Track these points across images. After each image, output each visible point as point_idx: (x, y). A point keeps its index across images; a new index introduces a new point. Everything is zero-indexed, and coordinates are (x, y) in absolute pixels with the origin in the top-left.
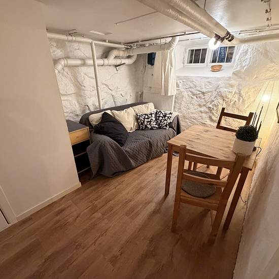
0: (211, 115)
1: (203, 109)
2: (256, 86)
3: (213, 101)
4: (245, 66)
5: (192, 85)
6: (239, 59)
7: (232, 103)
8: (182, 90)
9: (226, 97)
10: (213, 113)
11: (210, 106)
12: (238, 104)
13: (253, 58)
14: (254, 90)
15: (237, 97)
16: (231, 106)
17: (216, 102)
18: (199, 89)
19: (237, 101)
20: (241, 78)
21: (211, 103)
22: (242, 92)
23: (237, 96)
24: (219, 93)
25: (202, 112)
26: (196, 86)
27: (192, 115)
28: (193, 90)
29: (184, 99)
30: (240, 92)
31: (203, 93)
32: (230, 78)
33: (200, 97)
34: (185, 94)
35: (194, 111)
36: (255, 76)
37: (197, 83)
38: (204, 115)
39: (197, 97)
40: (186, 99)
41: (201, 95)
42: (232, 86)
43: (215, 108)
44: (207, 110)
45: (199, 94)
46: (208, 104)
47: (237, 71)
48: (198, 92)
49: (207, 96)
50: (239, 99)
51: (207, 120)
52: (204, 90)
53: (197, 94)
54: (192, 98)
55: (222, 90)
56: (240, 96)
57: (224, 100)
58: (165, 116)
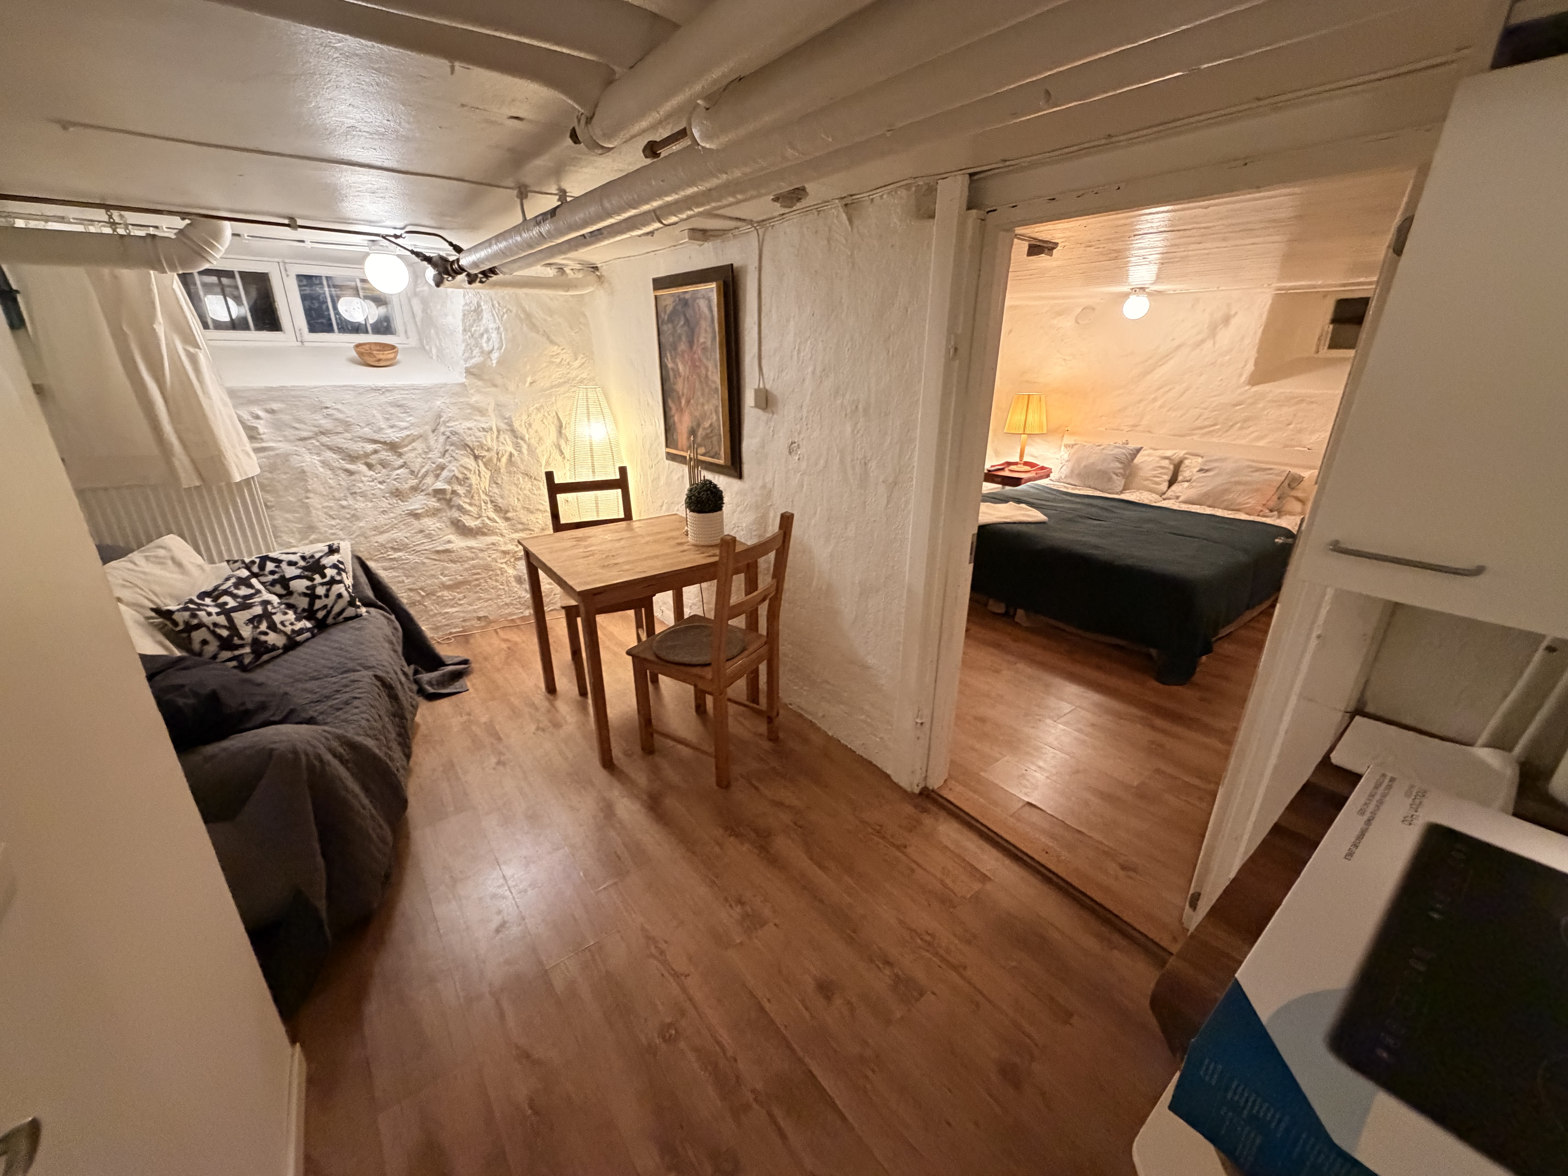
0: (456, 514)
1: (418, 503)
2: (542, 406)
3: (442, 468)
4: (491, 352)
5: (326, 424)
6: (464, 330)
7: (504, 460)
8: (283, 447)
9: (482, 446)
10: (460, 508)
11: (440, 485)
12: (522, 460)
13: (506, 330)
14: (540, 415)
15: (508, 440)
16: (503, 470)
17: (453, 469)
18: (367, 431)
19: (516, 453)
20: (495, 386)
21: (437, 476)
22: (516, 425)
23: (507, 438)
24: (454, 438)
25: (416, 516)
26: (347, 425)
27: (382, 539)
28: (338, 441)
29: (313, 484)
30: (510, 424)
31: (393, 447)
32: (463, 384)
33: (384, 464)
34: (310, 461)
35: (383, 519)
36: (529, 380)
37: (349, 413)
38: (430, 523)
39: (370, 466)
40: (324, 483)
41: (385, 455)
42: (482, 412)
43: (461, 490)
44: (433, 503)
45: (376, 452)
46: (429, 480)
47: (475, 366)
48: (370, 447)
49: (412, 455)
50: (517, 446)
51: (452, 537)
52: (392, 435)
53: (367, 455)
54: (350, 473)
55: (460, 426)
56: (516, 437)
57: (476, 457)
58: (314, 567)
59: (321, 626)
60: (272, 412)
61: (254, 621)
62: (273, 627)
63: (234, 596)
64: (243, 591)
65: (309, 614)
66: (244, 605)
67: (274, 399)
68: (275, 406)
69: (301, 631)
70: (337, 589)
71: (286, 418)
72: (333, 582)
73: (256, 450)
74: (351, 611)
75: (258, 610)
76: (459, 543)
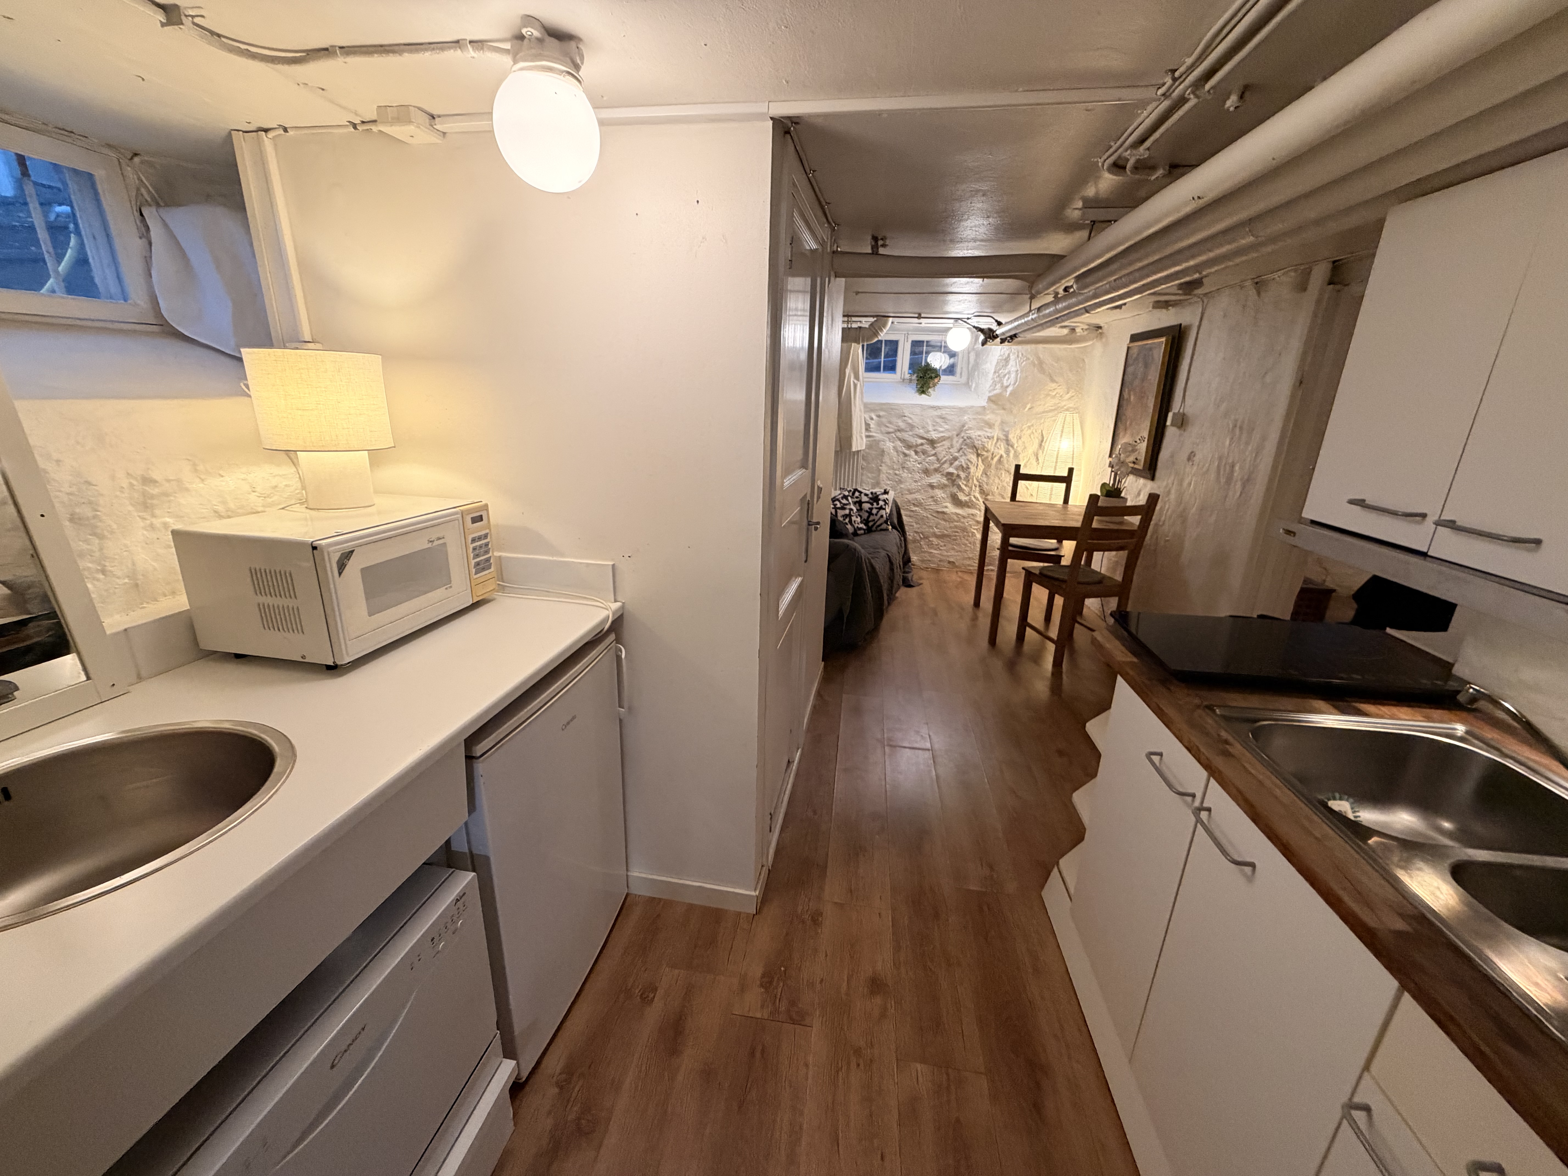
0: (955, 490)
1: (935, 479)
2: (1032, 425)
3: (956, 459)
4: (1007, 387)
5: (902, 425)
6: (995, 372)
7: (996, 459)
8: (879, 436)
9: (984, 448)
10: (959, 487)
11: (951, 470)
12: (1008, 461)
13: (1022, 371)
14: (1029, 432)
15: (1002, 446)
16: (993, 467)
17: (962, 461)
18: (921, 432)
19: (1005, 456)
20: (1004, 409)
21: (951, 464)
22: (1011, 436)
23: (1002, 445)
24: (968, 441)
25: (932, 486)
26: (912, 427)
27: (910, 497)
28: (905, 436)
29: (886, 459)
30: (1007, 436)
31: (932, 442)
32: (984, 407)
33: (924, 452)
34: (889, 446)
35: (914, 486)
36: (1029, 406)
37: (916, 420)
38: (939, 493)
39: (916, 453)
40: (891, 459)
41: (927, 447)
42: (990, 426)
43: (963, 475)
44: (944, 481)
45: (922, 444)
46: (946, 466)
47: (995, 395)
48: (920, 441)
49: (941, 449)
50: (1007, 452)
51: (948, 505)
52: (934, 435)
53: (917, 446)
54: (905, 455)
55: (974, 434)
56: (1008, 445)
57: (978, 455)
58: (875, 498)
59: (869, 530)
60: (879, 416)
61: (845, 516)
62: (850, 521)
63: (841, 503)
64: (844, 501)
65: (866, 522)
66: (843, 508)
67: (882, 410)
68: (882, 413)
69: (860, 529)
70: (883, 512)
71: (884, 420)
72: (881, 508)
73: (867, 437)
74: (884, 526)
75: (847, 512)
76: (951, 509)
